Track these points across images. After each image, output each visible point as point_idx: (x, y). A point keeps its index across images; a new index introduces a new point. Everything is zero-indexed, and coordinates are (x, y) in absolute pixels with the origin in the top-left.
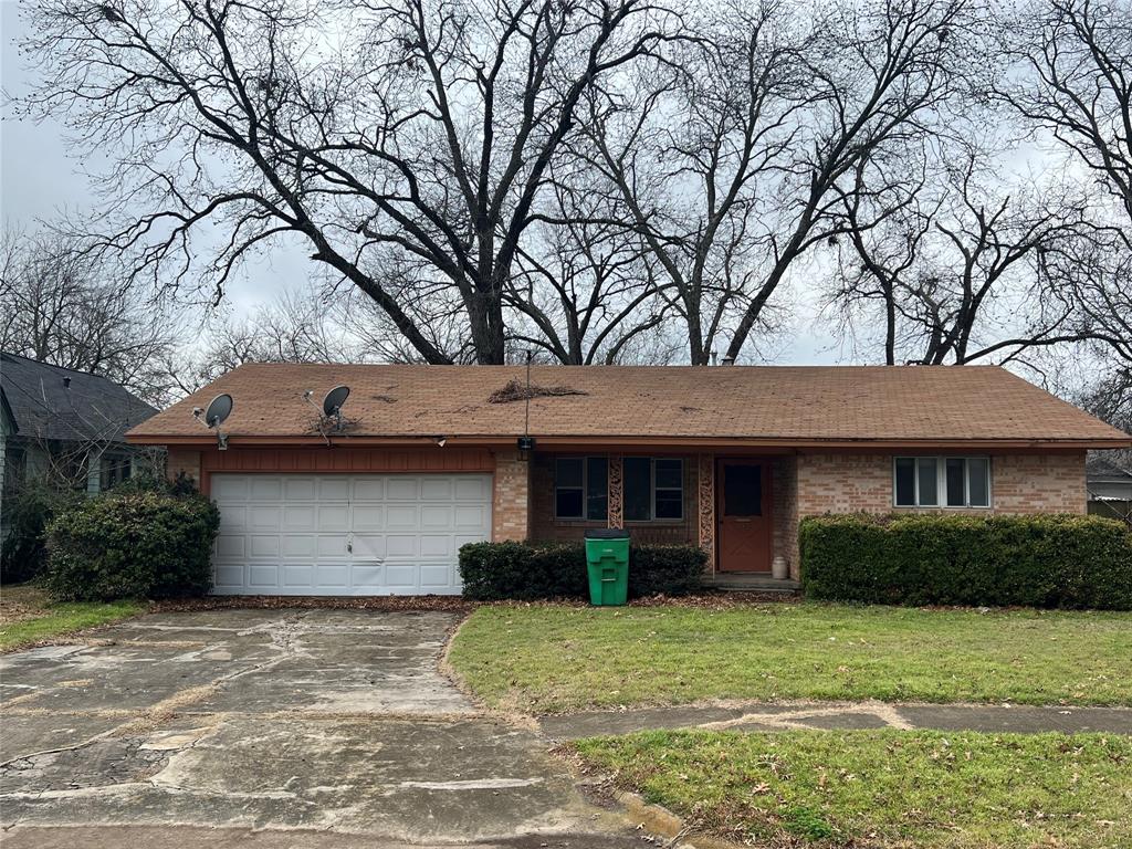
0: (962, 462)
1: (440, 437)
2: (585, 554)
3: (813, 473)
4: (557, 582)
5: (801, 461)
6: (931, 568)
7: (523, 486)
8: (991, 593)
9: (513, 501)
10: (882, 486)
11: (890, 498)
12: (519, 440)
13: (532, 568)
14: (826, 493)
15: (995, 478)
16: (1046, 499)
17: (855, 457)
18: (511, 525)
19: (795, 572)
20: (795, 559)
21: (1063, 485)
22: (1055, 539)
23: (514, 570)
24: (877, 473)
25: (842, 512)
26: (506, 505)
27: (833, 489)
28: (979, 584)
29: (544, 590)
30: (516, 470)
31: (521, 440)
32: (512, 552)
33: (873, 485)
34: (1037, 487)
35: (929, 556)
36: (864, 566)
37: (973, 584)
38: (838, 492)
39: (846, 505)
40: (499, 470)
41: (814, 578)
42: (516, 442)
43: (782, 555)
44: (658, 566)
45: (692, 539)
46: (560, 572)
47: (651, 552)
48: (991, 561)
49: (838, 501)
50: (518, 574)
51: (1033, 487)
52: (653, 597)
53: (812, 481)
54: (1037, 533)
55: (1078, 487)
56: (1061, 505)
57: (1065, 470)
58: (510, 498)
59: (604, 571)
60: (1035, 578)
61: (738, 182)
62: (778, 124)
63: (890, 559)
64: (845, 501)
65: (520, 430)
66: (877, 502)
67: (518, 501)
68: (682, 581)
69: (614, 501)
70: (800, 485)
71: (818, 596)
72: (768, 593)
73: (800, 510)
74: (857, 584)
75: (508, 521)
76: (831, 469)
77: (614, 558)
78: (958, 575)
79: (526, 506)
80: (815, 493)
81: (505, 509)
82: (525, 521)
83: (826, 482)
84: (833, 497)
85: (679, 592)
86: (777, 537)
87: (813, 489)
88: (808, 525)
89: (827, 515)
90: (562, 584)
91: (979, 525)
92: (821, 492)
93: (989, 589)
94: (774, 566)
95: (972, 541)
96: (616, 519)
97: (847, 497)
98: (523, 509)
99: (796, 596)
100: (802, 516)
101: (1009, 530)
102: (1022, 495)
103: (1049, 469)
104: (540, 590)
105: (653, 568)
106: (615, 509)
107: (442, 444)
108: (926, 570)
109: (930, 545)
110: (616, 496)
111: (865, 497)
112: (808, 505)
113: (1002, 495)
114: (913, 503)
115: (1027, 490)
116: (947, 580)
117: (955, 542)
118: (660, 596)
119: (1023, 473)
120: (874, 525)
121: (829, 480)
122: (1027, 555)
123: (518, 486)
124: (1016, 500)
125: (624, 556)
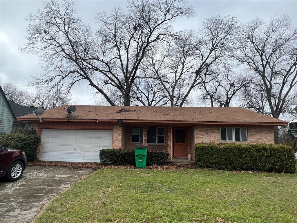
0: (239, 129)
1: (97, 120)
2: (134, 153)
3: (198, 131)
4: (126, 161)
5: (195, 128)
6: (234, 159)
7: (120, 134)
8: (252, 167)
9: (118, 137)
10: (217, 135)
11: (219, 138)
12: (118, 120)
13: (119, 156)
14: (202, 137)
15: (249, 133)
16: (263, 139)
17: (210, 127)
18: (117, 144)
19: (194, 158)
20: (194, 155)
21: (267, 136)
22: (271, 151)
23: (114, 157)
24: (216, 131)
25: (206, 142)
26: (116, 139)
27: (204, 136)
28: (248, 164)
29: (123, 163)
30: (119, 129)
31: (119, 121)
32: (114, 152)
33: (215, 135)
34: (260, 136)
35: (233, 155)
36: (214, 158)
37: (247, 164)
38: (205, 137)
39: (208, 140)
40: (114, 129)
41: (199, 161)
42: (117, 121)
43: (190, 154)
44: (155, 157)
45: (166, 149)
46: (127, 158)
47: (153, 153)
48: (252, 157)
49: (205, 139)
50: (115, 158)
51: (259, 136)
52: (153, 165)
53: (198, 134)
54: (265, 149)
55: (272, 136)
56: (267, 141)
57: (268, 131)
58: (117, 137)
59: (139, 158)
60: (265, 163)
61: (181, 74)
62: (189, 63)
63: (222, 156)
64: (207, 139)
65: (119, 118)
66: (216, 139)
67: (119, 138)
68: (161, 161)
69: (145, 138)
70: (195, 134)
71: (201, 167)
72: (186, 165)
73: (195, 141)
74: (212, 164)
75: (116, 143)
76: (204, 130)
77: (142, 154)
78: (242, 161)
79: (121, 139)
80: (199, 137)
81: (115, 140)
82: (120, 143)
83: (202, 134)
84: (204, 138)
85: (161, 164)
86: (189, 148)
87: (199, 136)
88: (197, 146)
89: (202, 143)
90: (128, 161)
91: (248, 146)
92: (201, 136)
93: (251, 166)
94: (188, 156)
95: (246, 151)
96: (145, 143)
97: (208, 138)
98: (120, 140)
99: (194, 166)
100: (195, 143)
101: (257, 148)
102: (256, 138)
103: (263, 131)
104: (121, 163)
105: (154, 157)
106: (145, 140)
107: (97, 121)
108: (233, 160)
109: (234, 152)
110: (146, 137)
111: (213, 138)
112: (197, 140)
113: (251, 138)
114: (226, 140)
115: (258, 137)
116: (239, 163)
117: (241, 151)
118: (155, 165)
119: (256, 132)
120: (217, 146)
121: (203, 133)
122: (263, 156)
123: (119, 133)
124: (255, 139)
125: (145, 154)
